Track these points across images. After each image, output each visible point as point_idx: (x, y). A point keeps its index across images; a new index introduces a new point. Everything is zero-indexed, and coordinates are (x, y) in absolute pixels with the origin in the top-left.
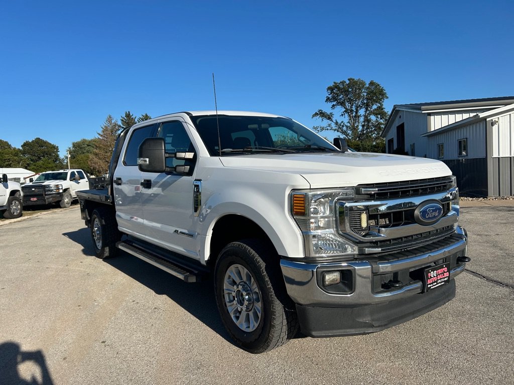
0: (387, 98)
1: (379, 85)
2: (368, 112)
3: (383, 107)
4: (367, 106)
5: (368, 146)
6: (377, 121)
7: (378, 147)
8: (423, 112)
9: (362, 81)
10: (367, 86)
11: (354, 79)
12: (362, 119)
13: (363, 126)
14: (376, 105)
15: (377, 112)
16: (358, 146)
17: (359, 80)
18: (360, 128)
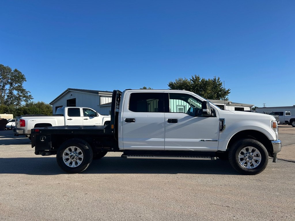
0: (26, 81)
1: (21, 73)
2: (12, 88)
3: (22, 86)
4: (11, 84)
5: (14, 109)
6: (18, 94)
7: (21, 110)
8: (99, 95)
9: (10, 68)
10: (13, 71)
11: (3, 66)
12: (7, 91)
13: (8, 96)
14: (18, 84)
15: (18, 89)
16: (6, 108)
17: (7, 67)
18: (6, 97)
